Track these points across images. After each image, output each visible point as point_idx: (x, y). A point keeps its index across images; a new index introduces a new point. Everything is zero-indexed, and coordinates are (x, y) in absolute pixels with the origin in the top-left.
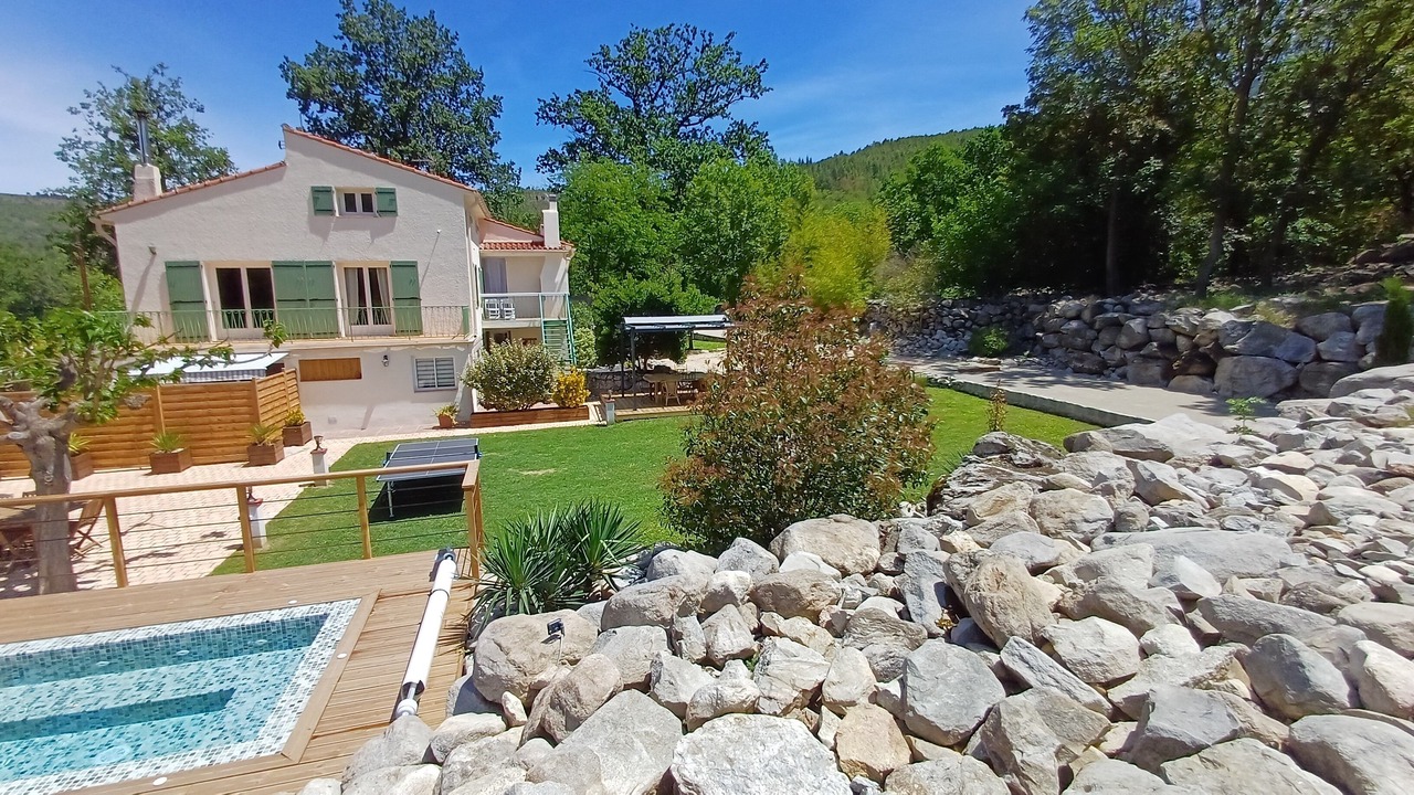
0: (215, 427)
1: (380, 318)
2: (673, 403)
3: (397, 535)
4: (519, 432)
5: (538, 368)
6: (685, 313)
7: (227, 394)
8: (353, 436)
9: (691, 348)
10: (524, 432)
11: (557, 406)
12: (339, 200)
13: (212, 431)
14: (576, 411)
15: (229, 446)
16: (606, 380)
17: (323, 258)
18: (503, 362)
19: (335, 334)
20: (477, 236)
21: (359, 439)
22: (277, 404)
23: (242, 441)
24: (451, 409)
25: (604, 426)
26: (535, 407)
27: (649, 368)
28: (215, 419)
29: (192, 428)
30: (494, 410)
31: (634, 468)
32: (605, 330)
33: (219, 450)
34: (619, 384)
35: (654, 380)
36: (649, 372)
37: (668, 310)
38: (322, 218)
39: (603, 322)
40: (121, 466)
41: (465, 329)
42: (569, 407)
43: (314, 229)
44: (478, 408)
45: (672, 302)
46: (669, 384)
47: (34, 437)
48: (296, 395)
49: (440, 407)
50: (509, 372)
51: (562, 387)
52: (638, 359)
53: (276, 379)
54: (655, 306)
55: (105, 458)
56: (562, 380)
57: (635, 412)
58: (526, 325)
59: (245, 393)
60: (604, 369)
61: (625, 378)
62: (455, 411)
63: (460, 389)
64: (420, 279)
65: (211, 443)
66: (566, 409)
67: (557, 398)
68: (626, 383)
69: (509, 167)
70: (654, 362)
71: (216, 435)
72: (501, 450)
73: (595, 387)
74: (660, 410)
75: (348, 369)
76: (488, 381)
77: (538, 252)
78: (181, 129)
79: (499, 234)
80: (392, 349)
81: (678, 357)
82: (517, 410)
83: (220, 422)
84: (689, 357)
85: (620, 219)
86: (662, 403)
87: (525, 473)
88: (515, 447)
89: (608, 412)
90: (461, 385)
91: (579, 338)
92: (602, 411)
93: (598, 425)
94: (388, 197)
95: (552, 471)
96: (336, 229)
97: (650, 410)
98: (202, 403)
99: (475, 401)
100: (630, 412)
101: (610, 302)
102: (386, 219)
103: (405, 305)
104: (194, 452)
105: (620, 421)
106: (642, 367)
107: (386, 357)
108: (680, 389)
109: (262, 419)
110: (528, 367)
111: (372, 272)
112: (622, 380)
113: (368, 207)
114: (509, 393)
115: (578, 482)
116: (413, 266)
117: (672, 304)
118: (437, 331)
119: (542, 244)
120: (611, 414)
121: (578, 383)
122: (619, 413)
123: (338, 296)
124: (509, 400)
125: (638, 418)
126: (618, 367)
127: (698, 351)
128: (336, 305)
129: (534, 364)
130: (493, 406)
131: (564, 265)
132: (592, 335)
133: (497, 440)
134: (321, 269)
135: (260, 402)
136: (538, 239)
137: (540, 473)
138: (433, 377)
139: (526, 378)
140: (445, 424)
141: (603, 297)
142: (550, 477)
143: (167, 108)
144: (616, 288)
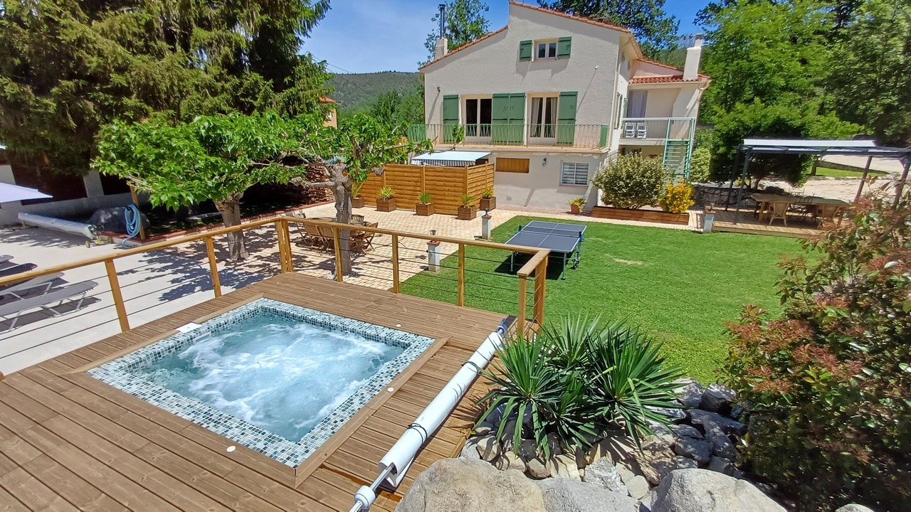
0: (446, 193)
1: (549, 133)
2: (778, 222)
3: (509, 286)
4: (625, 226)
5: (651, 177)
6: (816, 137)
7: (454, 174)
8: (517, 210)
9: (813, 173)
10: (629, 226)
11: (661, 210)
12: (535, 50)
13: (444, 195)
14: (678, 216)
15: (451, 205)
16: (714, 194)
17: (520, 91)
18: (624, 170)
19: (520, 142)
20: (629, 73)
21: (520, 212)
22: (479, 183)
23: (456, 203)
24: (581, 201)
25: (700, 233)
26: (643, 208)
27: (759, 188)
28: (447, 188)
29: (436, 192)
30: (611, 206)
31: (718, 278)
32: (722, 150)
33: (446, 207)
34: (725, 198)
35: (763, 199)
36: (759, 191)
37: (796, 133)
38: (525, 63)
39: (721, 143)
40: (406, 208)
41: (603, 143)
42: (671, 213)
43: (518, 71)
44: (600, 203)
45: (803, 125)
46: (778, 204)
47: (336, 186)
48: (492, 179)
49: (574, 198)
50: (627, 179)
51: (669, 195)
52: (749, 179)
53: (481, 168)
54: (780, 129)
55: (401, 202)
56: (670, 189)
57: (735, 226)
58: (653, 143)
59: (462, 175)
60: (713, 185)
61: (732, 194)
62: (583, 203)
63: (590, 188)
64: (578, 104)
65: (443, 202)
66: (669, 213)
67: (663, 204)
68: (733, 198)
69: (671, 21)
70: (767, 183)
71: (447, 198)
72: (606, 237)
73: (700, 197)
74: (762, 227)
75: (520, 166)
76: (610, 184)
77: (677, 84)
78: (477, 23)
79: (647, 71)
80: (550, 154)
81: (795, 179)
82: (628, 209)
83: (448, 190)
84: (809, 182)
85: (763, 55)
86: (766, 221)
87: (617, 260)
88: (618, 237)
89: (707, 222)
90: (591, 185)
91: (697, 156)
92: (702, 220)
93: (693, 232)
94: (566, 44)
95: (640, 263)
96: (531, 70)
97: (751, 226)
98: (442, 178)
99: (599, 198)
100: (729, 225)
101: (733, 125)
102: (562, 61)
103: (566, 123)
104: (436, 206)
105: (717, 232)
106: (753, 186)
107: (545, 160)
108: (790, 211)
109: (468, 192)
110: (643, 176)
111: (549, 99)
112: (729, 196)
113: (552, 53)
114: (624, 195)
115: (659, 278)
116: (574, 95)
117: (802, 127)
118: (583, 143)
119: (681, 77)
120: (709, 223)
121: (684, 193)
122: (717, 224)
123: (526, 117)
124: (623, 200)
125: (736, 231)
126: (727, 184)
127: (822, 177)
128: (523, 123)
129: (648, 174)
130: (611, 203)
131: (697, 94)
132: (709, 156)
133: (607, 229)
134: (518, 99)
135: (468, 181)
136: (679, 73)
137: (629, 263)
138: (574, 176)
139: (640, 184)
140: (575, 211)
141: (725, 121)
142: (635, 268)
143: (472, 11)
144: (742, 112)
